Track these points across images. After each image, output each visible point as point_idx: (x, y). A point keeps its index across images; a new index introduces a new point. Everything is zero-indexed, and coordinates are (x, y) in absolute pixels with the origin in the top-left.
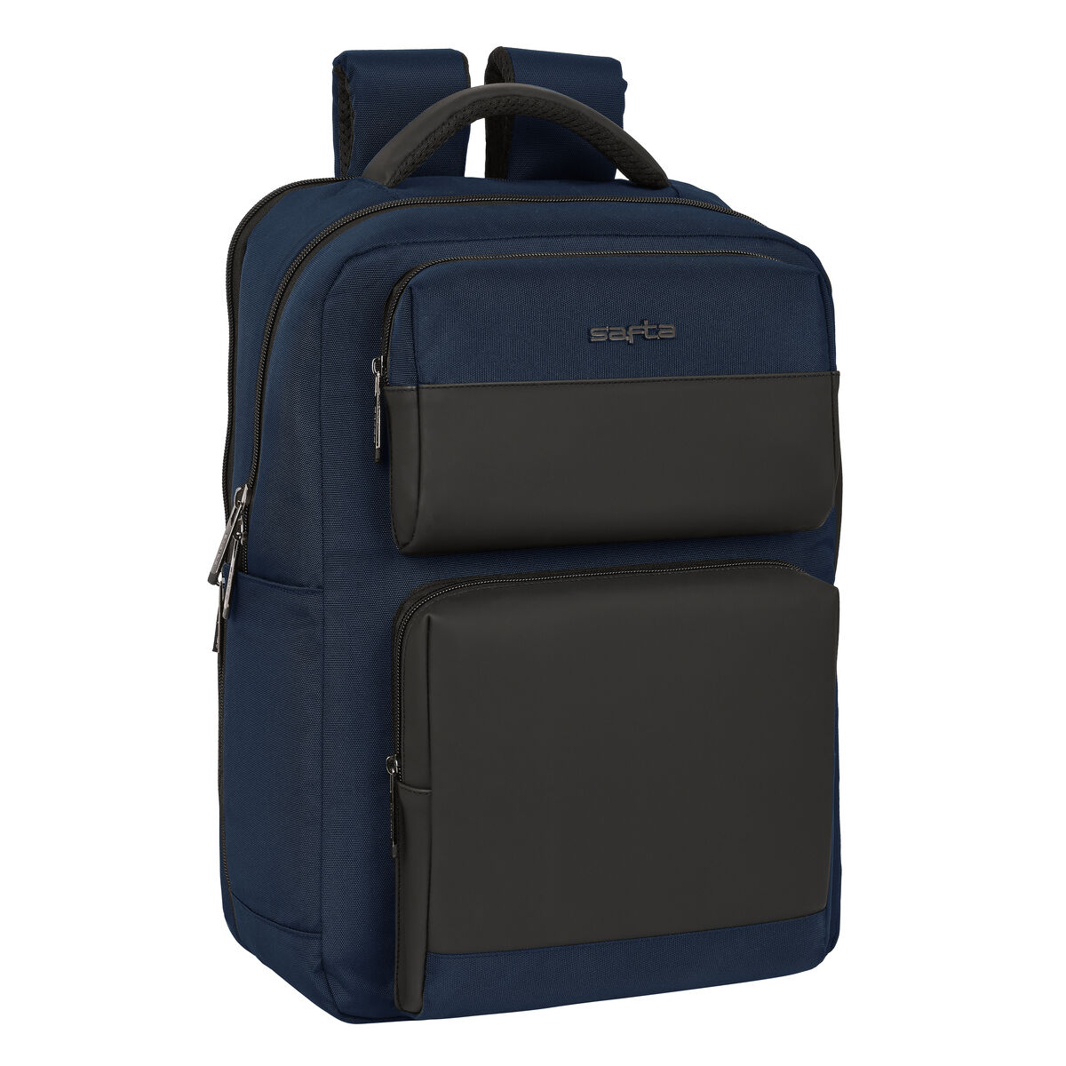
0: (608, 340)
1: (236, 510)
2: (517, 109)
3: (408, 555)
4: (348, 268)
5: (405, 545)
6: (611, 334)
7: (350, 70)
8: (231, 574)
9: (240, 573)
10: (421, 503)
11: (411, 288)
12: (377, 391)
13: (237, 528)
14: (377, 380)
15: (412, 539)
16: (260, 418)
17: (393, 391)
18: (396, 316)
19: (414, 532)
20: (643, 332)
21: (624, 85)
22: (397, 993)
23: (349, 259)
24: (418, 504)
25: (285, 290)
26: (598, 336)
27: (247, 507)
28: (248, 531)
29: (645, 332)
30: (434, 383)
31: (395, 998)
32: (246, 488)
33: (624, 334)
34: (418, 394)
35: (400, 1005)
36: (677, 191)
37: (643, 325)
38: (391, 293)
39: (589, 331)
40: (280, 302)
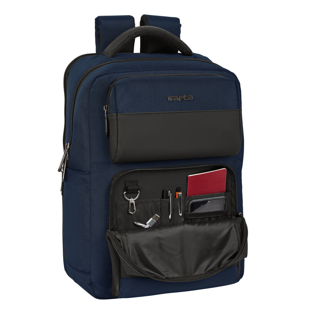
0: (173, 100)
1: (66, 150)
2: (148, 34)
3: (115, 163)
4: (97, 79)
5: (114, 160)
6: (174, 99)
7: (100, 21)
8: (65, 169)
9: (67, 169)
10: (118, 148)
11: (115, 85)
12: (106, 116)
13: (66, 156)
14: (105, 112)
15: (115, 159)
16: (72, 123)
17: (110, 115)
18: (111, 94)
19: (116, 156)
20: (183, 98)
21: (181, 25)
22: (113, 291)
23: (97, 77)
24: (117, 148)
25: (79, 86)
26: (170, 99)
27: (69, 150)
28: (69, 156)
29: (184, 98)
30: (121, 113)
31: (112, 292)
32: (69, 144)
33: (177, 98)
34: (117, 116)
35: (114, 294)
36: (195, 56)
37: (183, 96)
38: (110, 87)
39: (167, 97)
40: (77, 90)
